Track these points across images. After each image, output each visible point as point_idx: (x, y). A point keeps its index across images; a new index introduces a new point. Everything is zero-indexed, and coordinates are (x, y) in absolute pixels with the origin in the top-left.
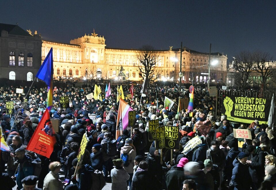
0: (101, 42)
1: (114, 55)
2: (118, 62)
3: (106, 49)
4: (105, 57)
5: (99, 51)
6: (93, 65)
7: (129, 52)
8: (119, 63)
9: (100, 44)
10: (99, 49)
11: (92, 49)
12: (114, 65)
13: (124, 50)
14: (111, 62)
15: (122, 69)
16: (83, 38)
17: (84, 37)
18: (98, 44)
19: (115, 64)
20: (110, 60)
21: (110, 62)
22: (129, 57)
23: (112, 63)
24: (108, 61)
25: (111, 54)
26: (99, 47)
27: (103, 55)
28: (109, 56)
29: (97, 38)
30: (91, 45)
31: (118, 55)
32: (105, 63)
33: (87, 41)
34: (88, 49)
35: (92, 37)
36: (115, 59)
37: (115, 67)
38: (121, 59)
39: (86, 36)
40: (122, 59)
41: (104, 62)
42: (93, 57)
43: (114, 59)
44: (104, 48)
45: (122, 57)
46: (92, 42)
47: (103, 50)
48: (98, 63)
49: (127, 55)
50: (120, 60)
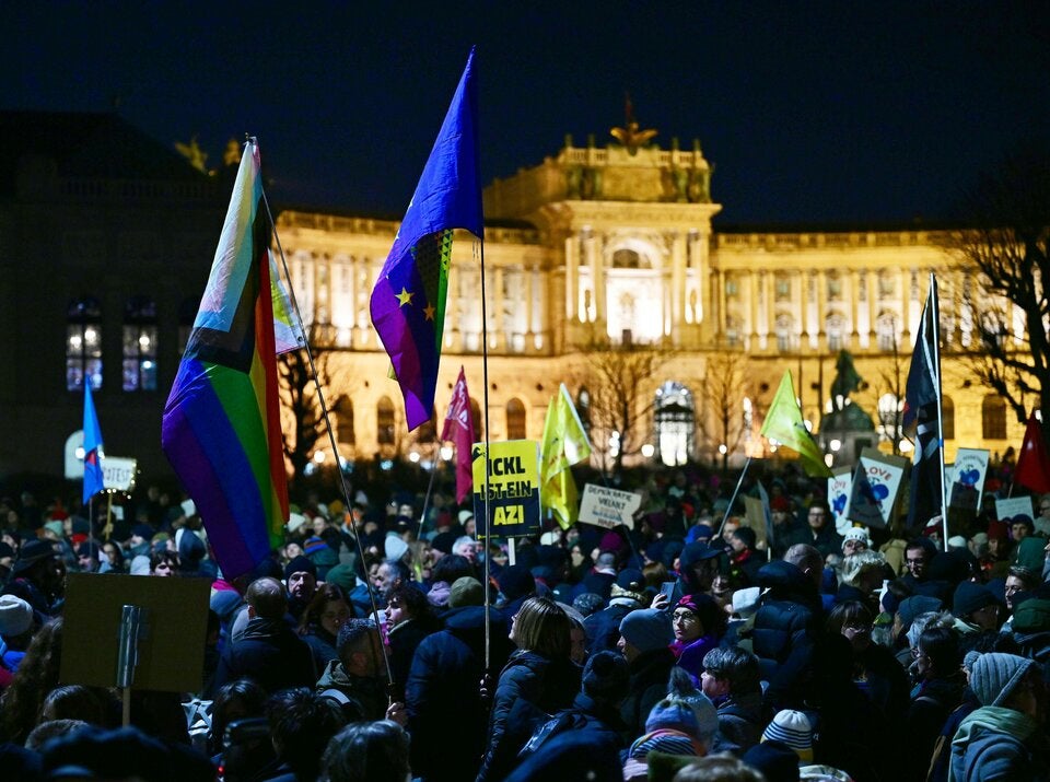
0: (682, 183)
1: (780, 273)
2: (813, 330)
3: (722, 238)
4: (713, 296)
5: (668, 258)
6: (631, 360)
7: (898, 243)
8: (821, 334)
9: (674, 199)
10: (669, 239)
11: (620, 246)
12: (786, 355)
13: (855, 237)
14: (763, 330)
15: (847, 380)
16: (556, 166)
17: (561, 159)
18: (662, 200)
19: (795, 343)
20: (755, 320)
21: (754, 335)
22: (899, 282)
23: (771, 335)
24: (740, 322)
25: (762, 273)
26: (672, 227)
27: (696, 280)
28: (748, 285)
29: (649, 160)
30: (608, 217)
31: (814, 272)
32: (721, 343)
33: (586, 186)
34: (591, 244)
35: (616, 157)
36: (794, 308)
37: (794, 365)
38: (836, 305)
39: (570, 155)
40: (843, 306)
41: (708, 335)
42: (628, 300)
43: (784, 305)
44: (705, 228)
45: (847, 285)
46: (621, 190)
47: (701, 248)
48: (667, 348)
49: (881, 272)
50: (830, 314)
